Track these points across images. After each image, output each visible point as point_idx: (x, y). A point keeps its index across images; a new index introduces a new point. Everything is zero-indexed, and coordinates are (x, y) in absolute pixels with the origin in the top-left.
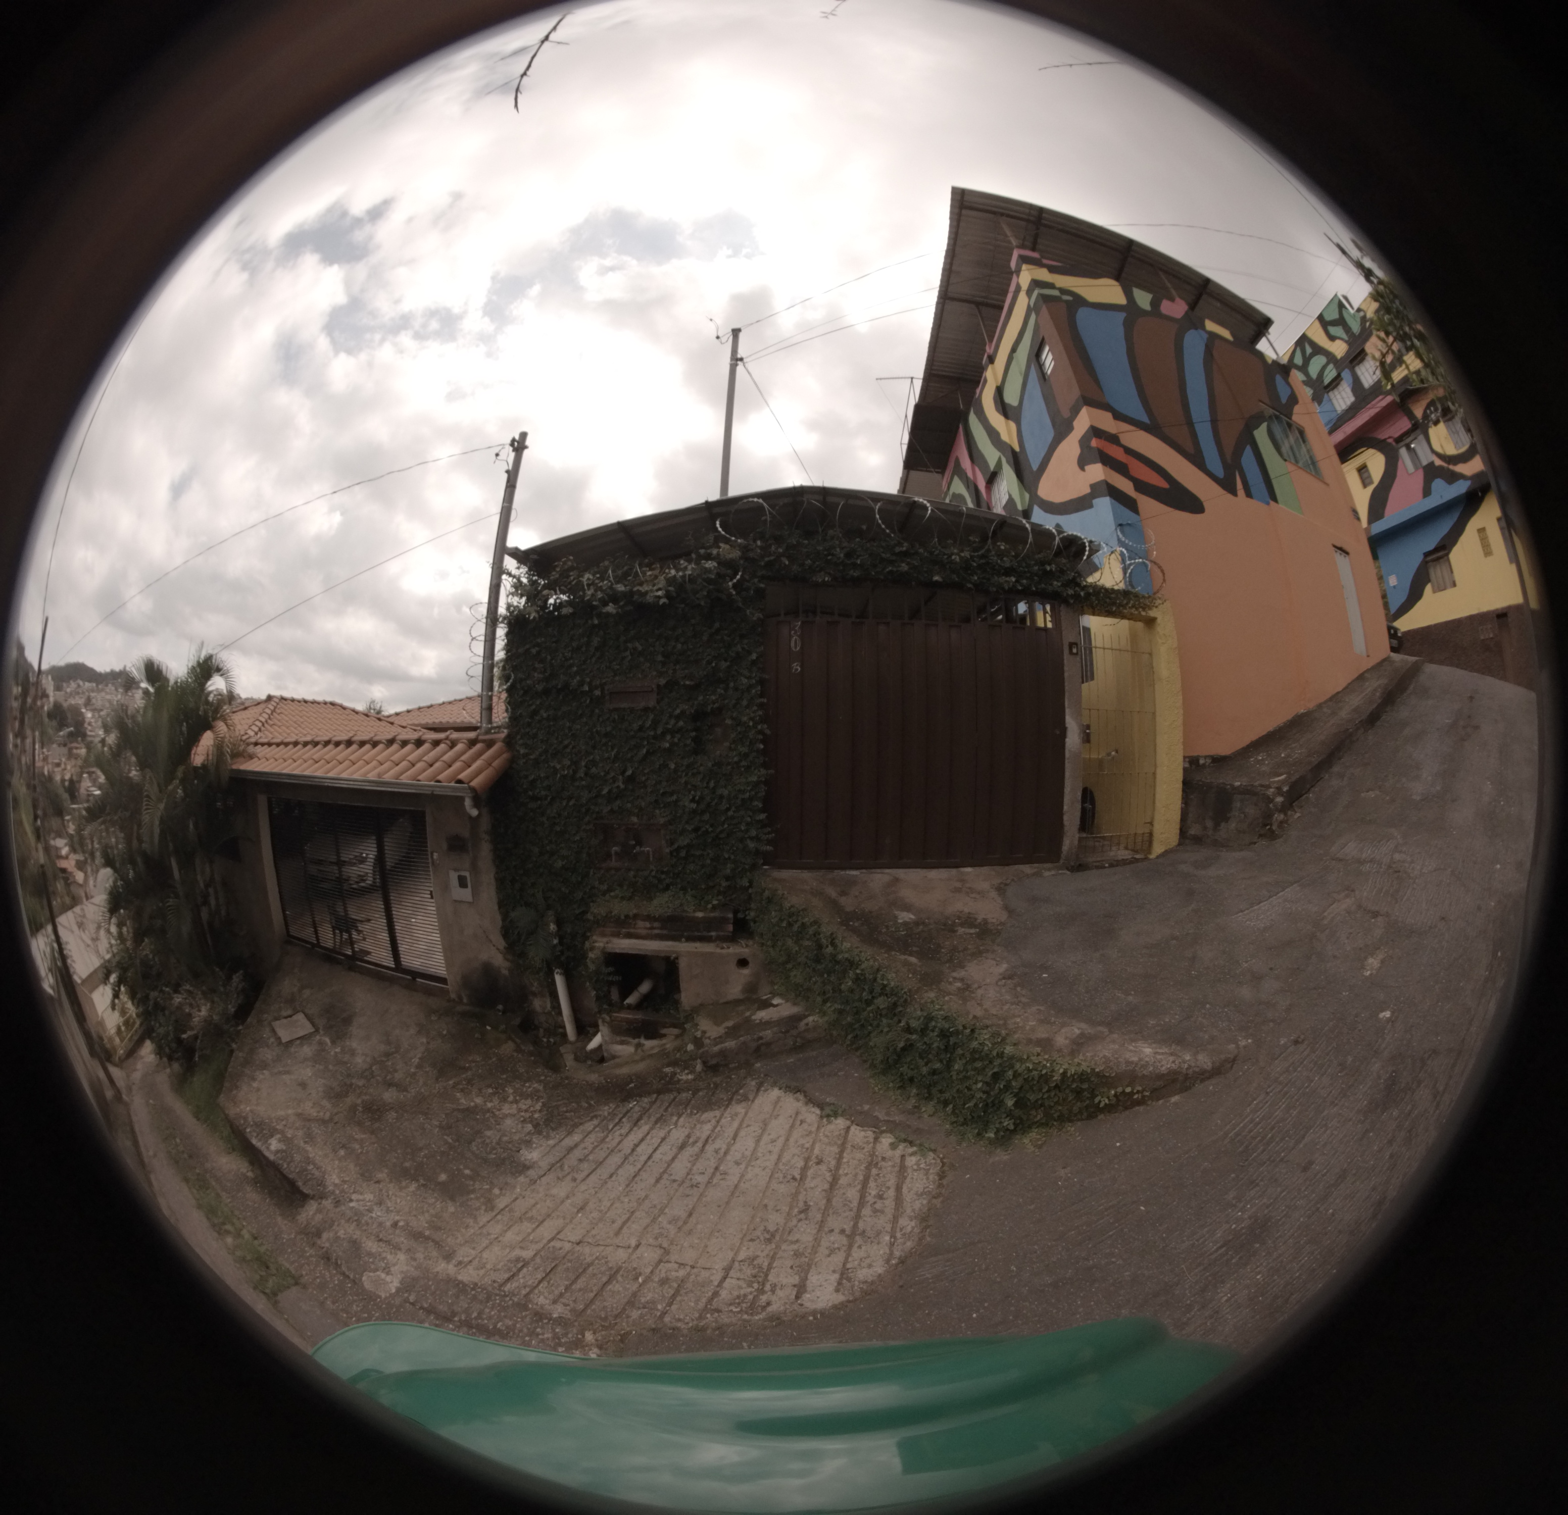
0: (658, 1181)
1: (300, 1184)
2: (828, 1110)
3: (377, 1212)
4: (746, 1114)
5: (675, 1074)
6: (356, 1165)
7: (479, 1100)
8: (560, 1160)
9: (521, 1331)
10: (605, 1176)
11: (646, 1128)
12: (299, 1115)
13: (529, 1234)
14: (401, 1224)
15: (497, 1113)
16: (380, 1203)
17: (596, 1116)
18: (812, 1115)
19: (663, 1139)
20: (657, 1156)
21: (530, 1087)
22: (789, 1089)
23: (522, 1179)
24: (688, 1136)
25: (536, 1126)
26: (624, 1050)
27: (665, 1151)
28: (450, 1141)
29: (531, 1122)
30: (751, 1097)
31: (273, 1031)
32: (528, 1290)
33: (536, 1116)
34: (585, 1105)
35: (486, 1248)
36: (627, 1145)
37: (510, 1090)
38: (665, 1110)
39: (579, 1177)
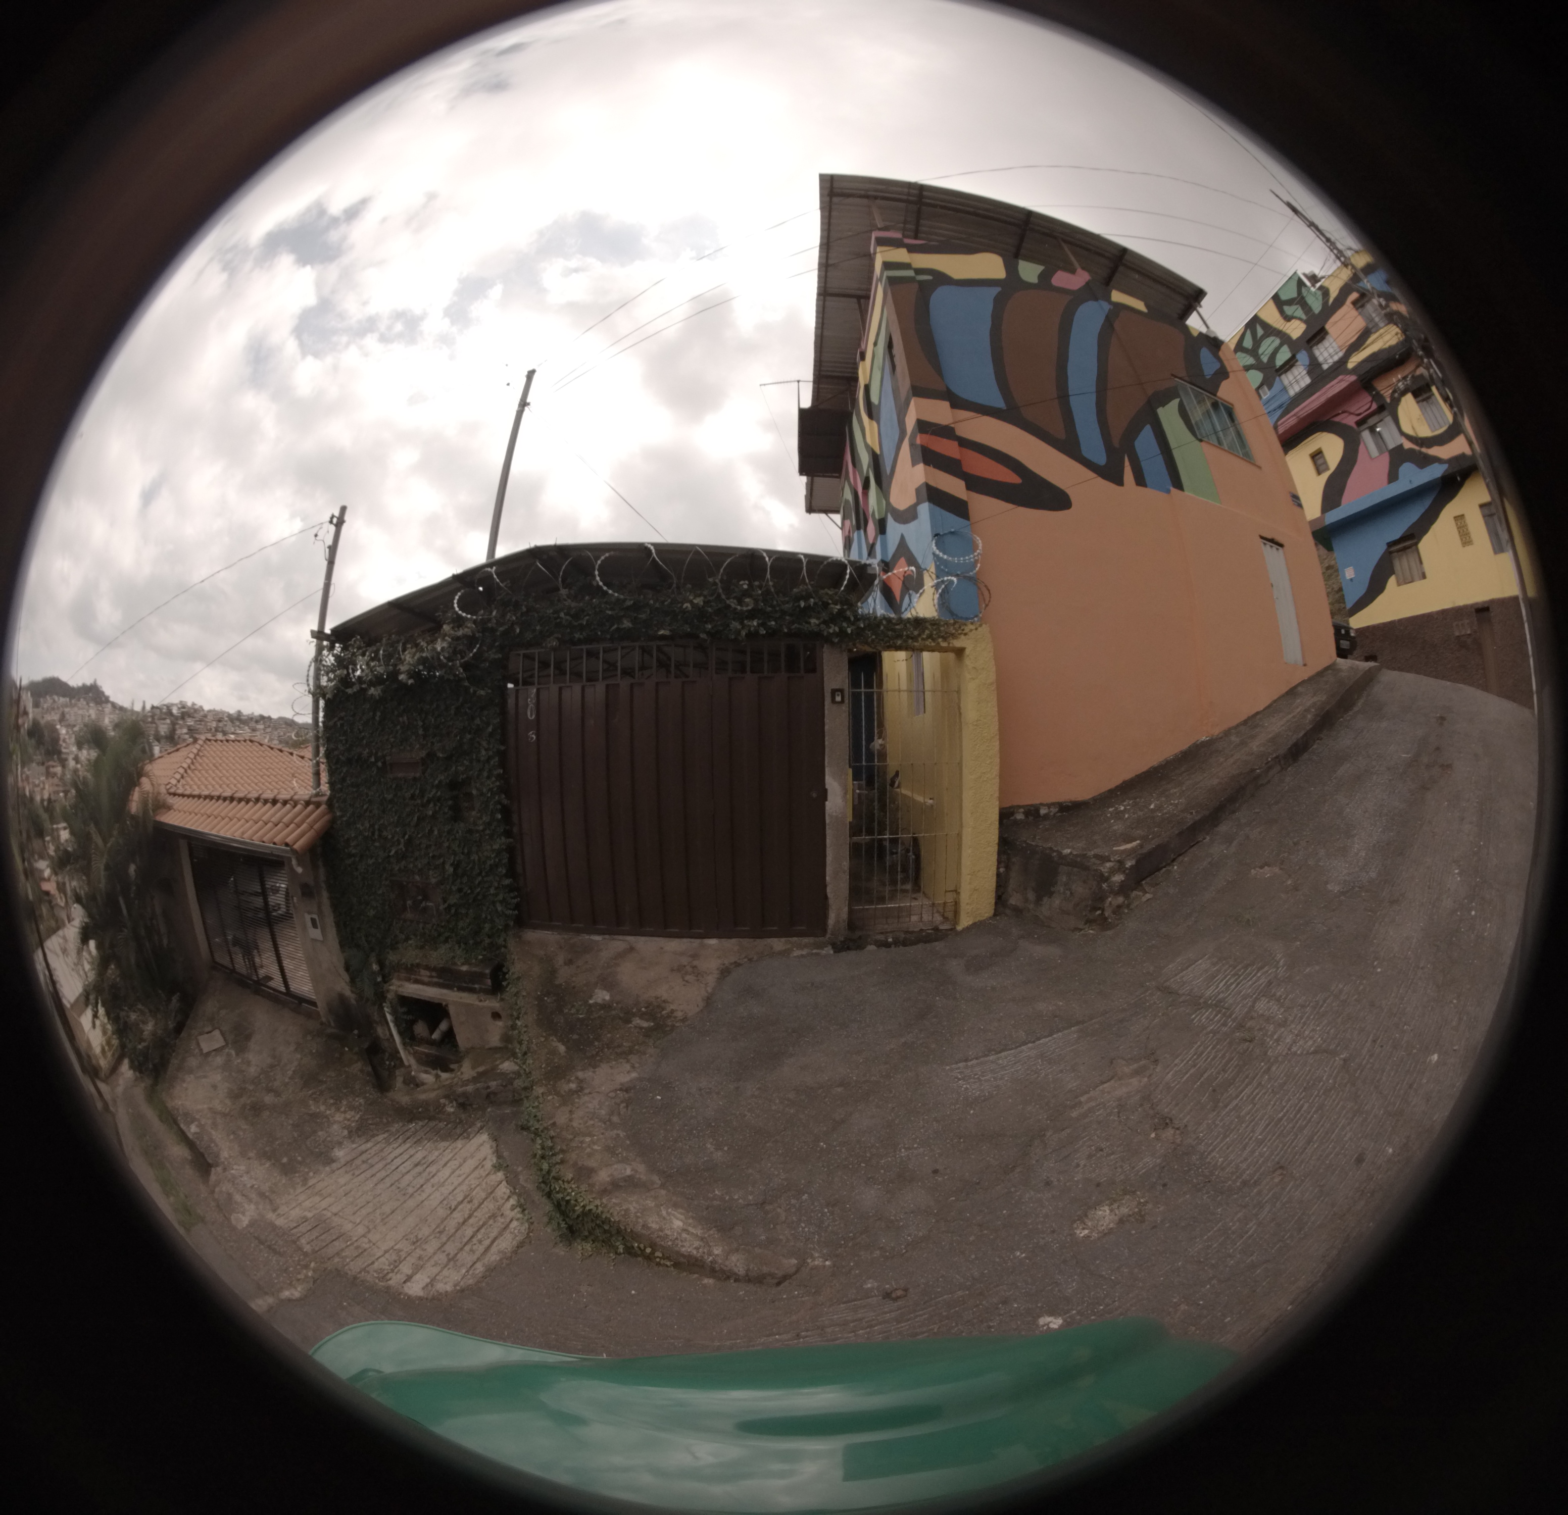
0: (392, 1185)
1: (206, 1156)
4: (460, 1149)
5: (445, 1106)
6: (239, 1146)
7: (322, 1108)
8: (354, 1159)
10: (368, 1176)
11: (407, 1146)
12: (210, 1109)
13: (316, 1204)
14: (256, 1186)
15: (331, 1119)
16: (247, 1173)
17: (388, 1131)
18: (491, 1164)
19: (411, 1156)
20: (401, 1168)
21: (357, 1101)
22: (493, 1136)
23: (327, 1169)
25: (350, 1132)
27: (407, 1166)
28: (296, 1136)
29: (347, 1129)
30: (471, 1137)
31: (199, 1044)
32: (301, 1235)
33: (353, 1124)
34: (385, 1120)
35: (294, 1208)
36: (392, 1156)
37: (344, 1102)
38: (425, 1135)
39: (357, 1173)
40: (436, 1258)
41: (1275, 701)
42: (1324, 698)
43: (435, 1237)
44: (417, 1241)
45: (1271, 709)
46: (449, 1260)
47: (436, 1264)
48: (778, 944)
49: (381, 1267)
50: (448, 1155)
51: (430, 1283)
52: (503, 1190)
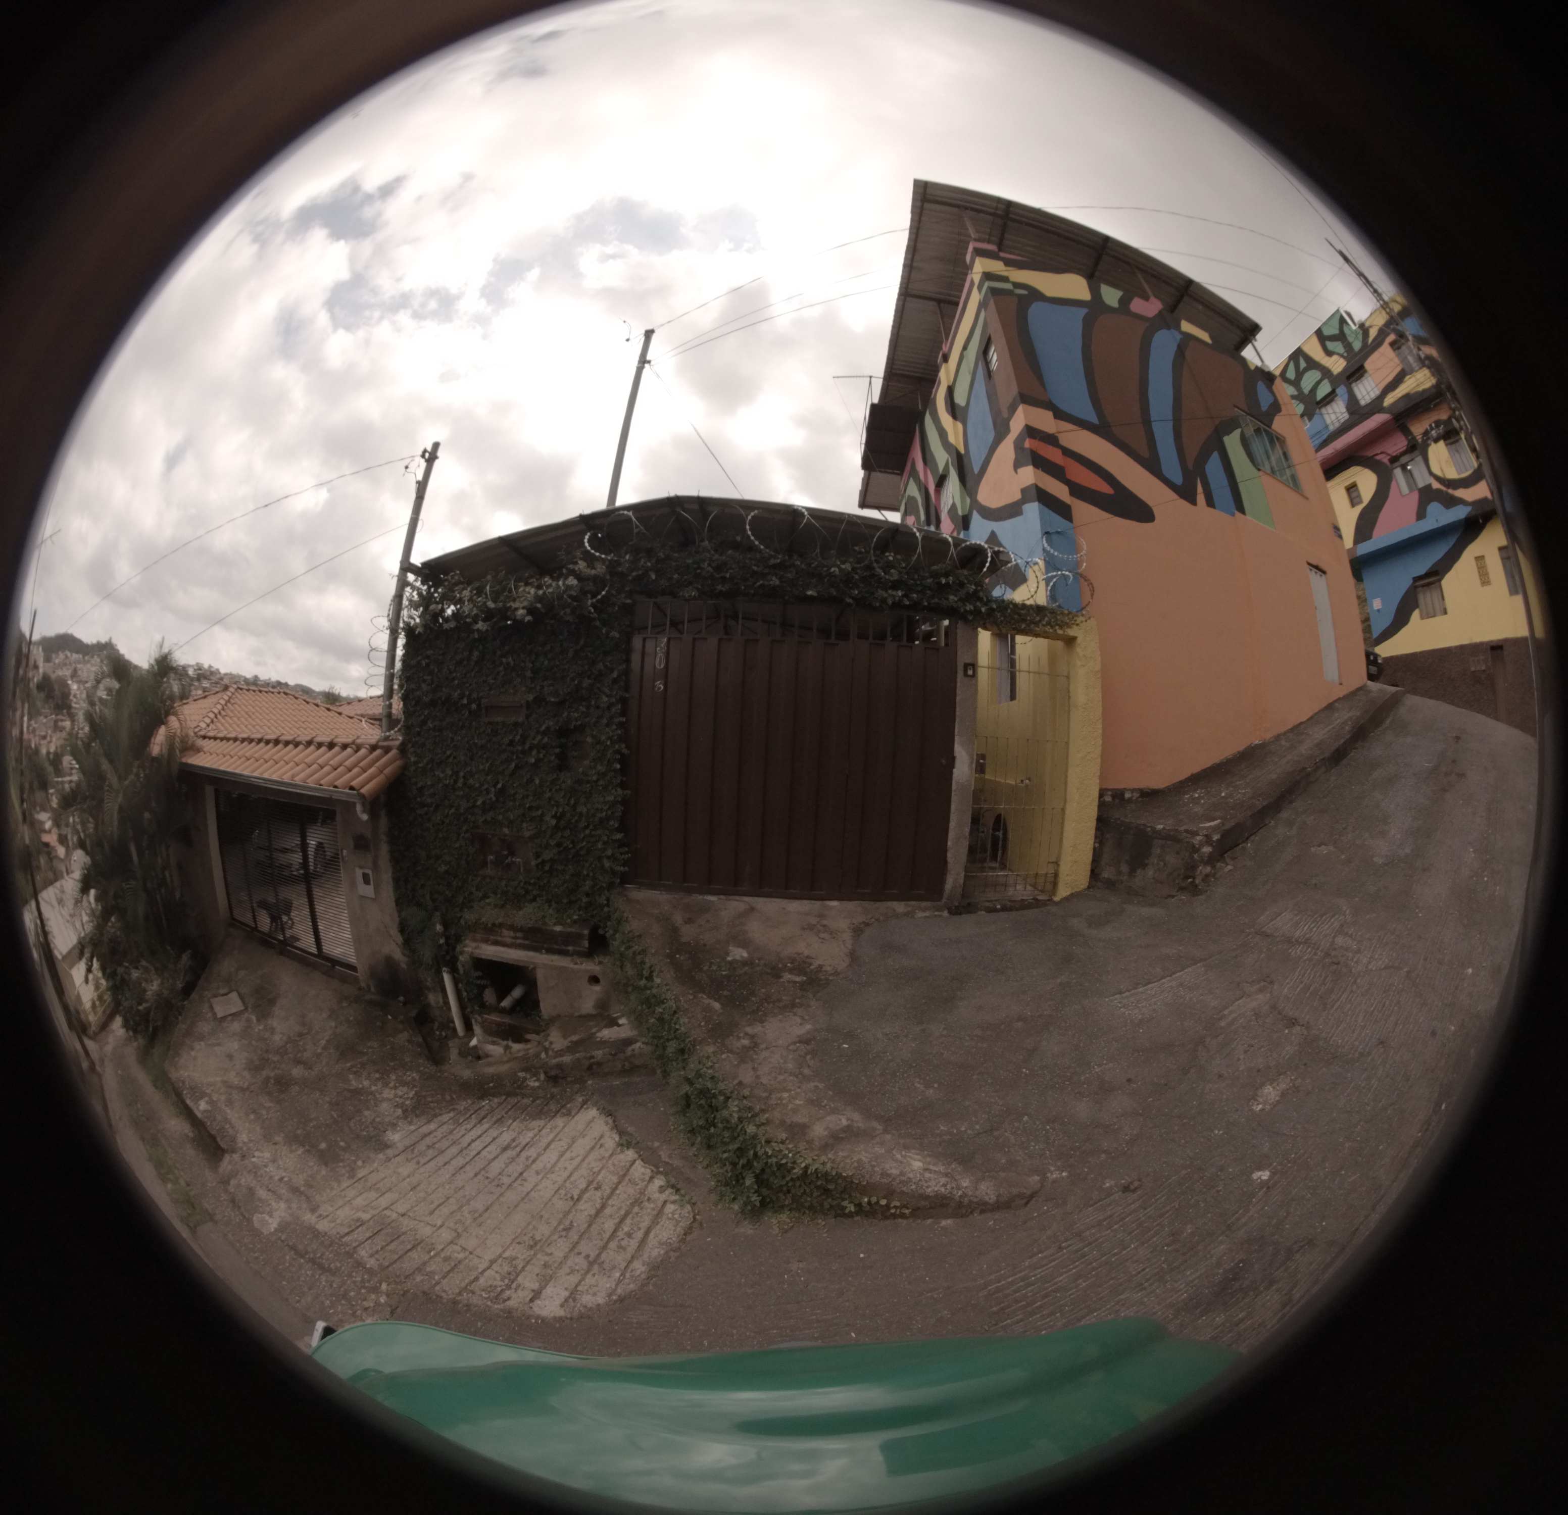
0: (476, 1175)
1: (218, 1139)
2: (625, 1140)
3: (271, 1168)
4: (563, 1128)
5: (526, 1079)
6: (261, 1128)
7: (366, 1083)
8: (414, 1144)
10: (440, 1164)
11: (486, 1126)
12: (224, 1082)
13: (372, 1202)
14: (286, 1179)
15: (378, 1096)
16: (274, 1161)
17: (454, 1109)
18: (612, 1141)
19: (494, 1139)
20: (484, 1153)
21: (409, 1076)
22: (604, 1111)
23: (381, 1156)
24: (516, 1138)
25: (405, 1111)
26: (495, 1050)
27: (492, 1150)
29: (401, 1107)
30: (574, 1112)
31: (211, 1007)
32: (358, 1243)
33: (408, 1102)
34: (448, 1098)
35: (341, 1207)
36: (467, 1139)
37: (393, 1077)
38: (506, 1113)
39: (423, 1161)
40: (570, 1263)
41: (1316, 714)
42: (1358, 714)
43: (561, 1237)
44: (536, 1244)
45: (1313, 720)
46: (591, 1264)
47: (572, 1271)
48: (900, 907)
49: (490, 1283)
50: (547, 1136)
51: (569, 1297)
52: (640, 1170)
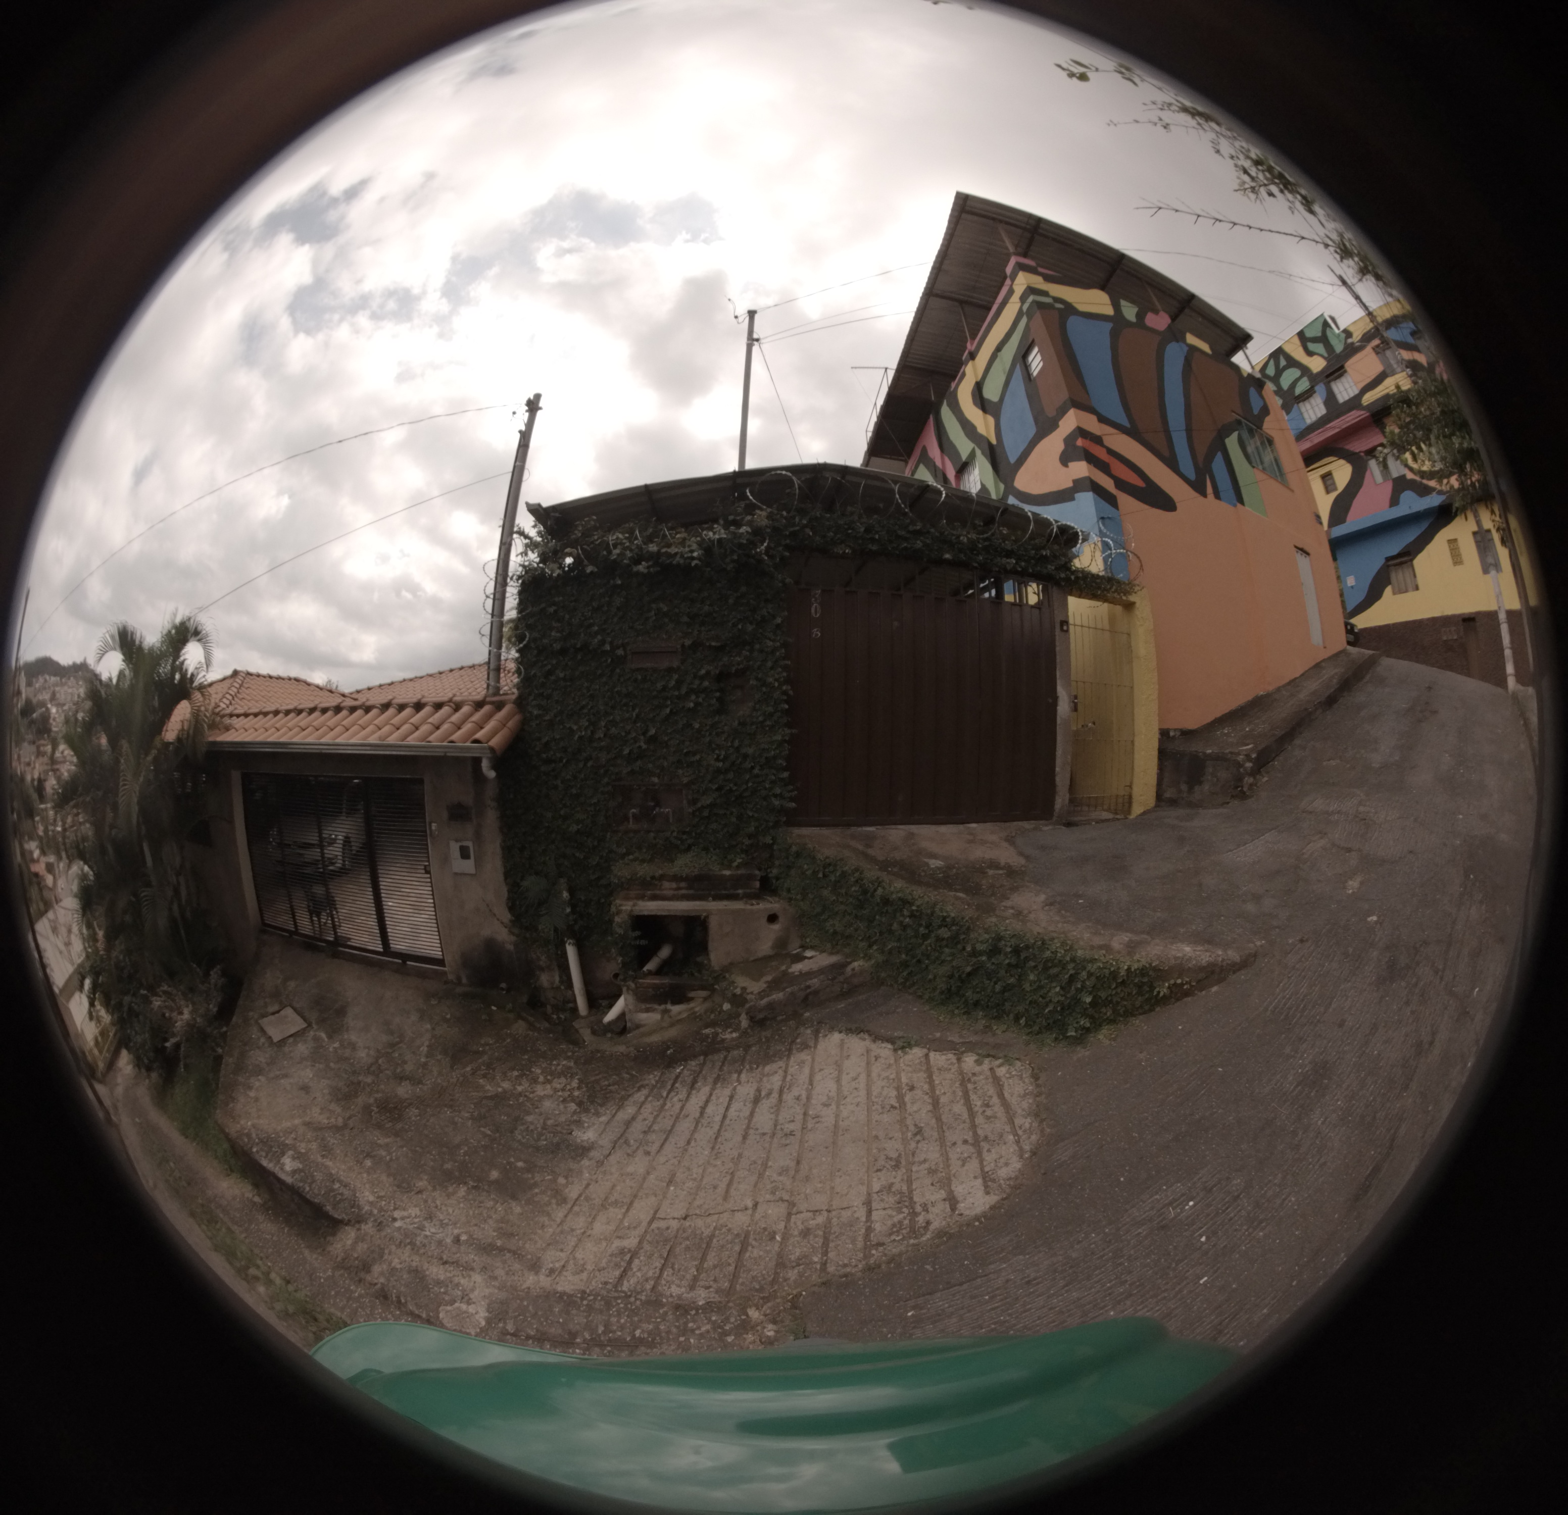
0: (745, 1137)
1: (326, 1208)
2: (900, 1043)
3: (431, 1229)
4: (813, 1060)
5: (717, 1034)
6: (389, 1175)
7: (506, 1085)
8: (622, 1135)
9: (668, 1332)
10: (682, 1143)
11: (706, 1090)
12: (307, 1125)
13: (621, 1221)
14: (463, 1238)
15: (531, 1096)
16: (430, 1217)
17: (643, 1086)
18: (885, 1050)
19: (731, 1097)
20: (732, 1114)
21: (558, 1065)
22: (849, 1031)
23: (585, 1162)
24: (759, 1091)
25: (580, 1104)
26: (651, 1018)
27: (739, 1109)
28: (489, 1132)
30: (812, 1044)
31: (262, 1030)
32: (652, 1283)
33: (576, 1093)
35: (577, 1246)
36: (692, 1109)
37: (538, 1070)
38: (722, 1069)
39: (652, 1149)
50: (800, 1072)
